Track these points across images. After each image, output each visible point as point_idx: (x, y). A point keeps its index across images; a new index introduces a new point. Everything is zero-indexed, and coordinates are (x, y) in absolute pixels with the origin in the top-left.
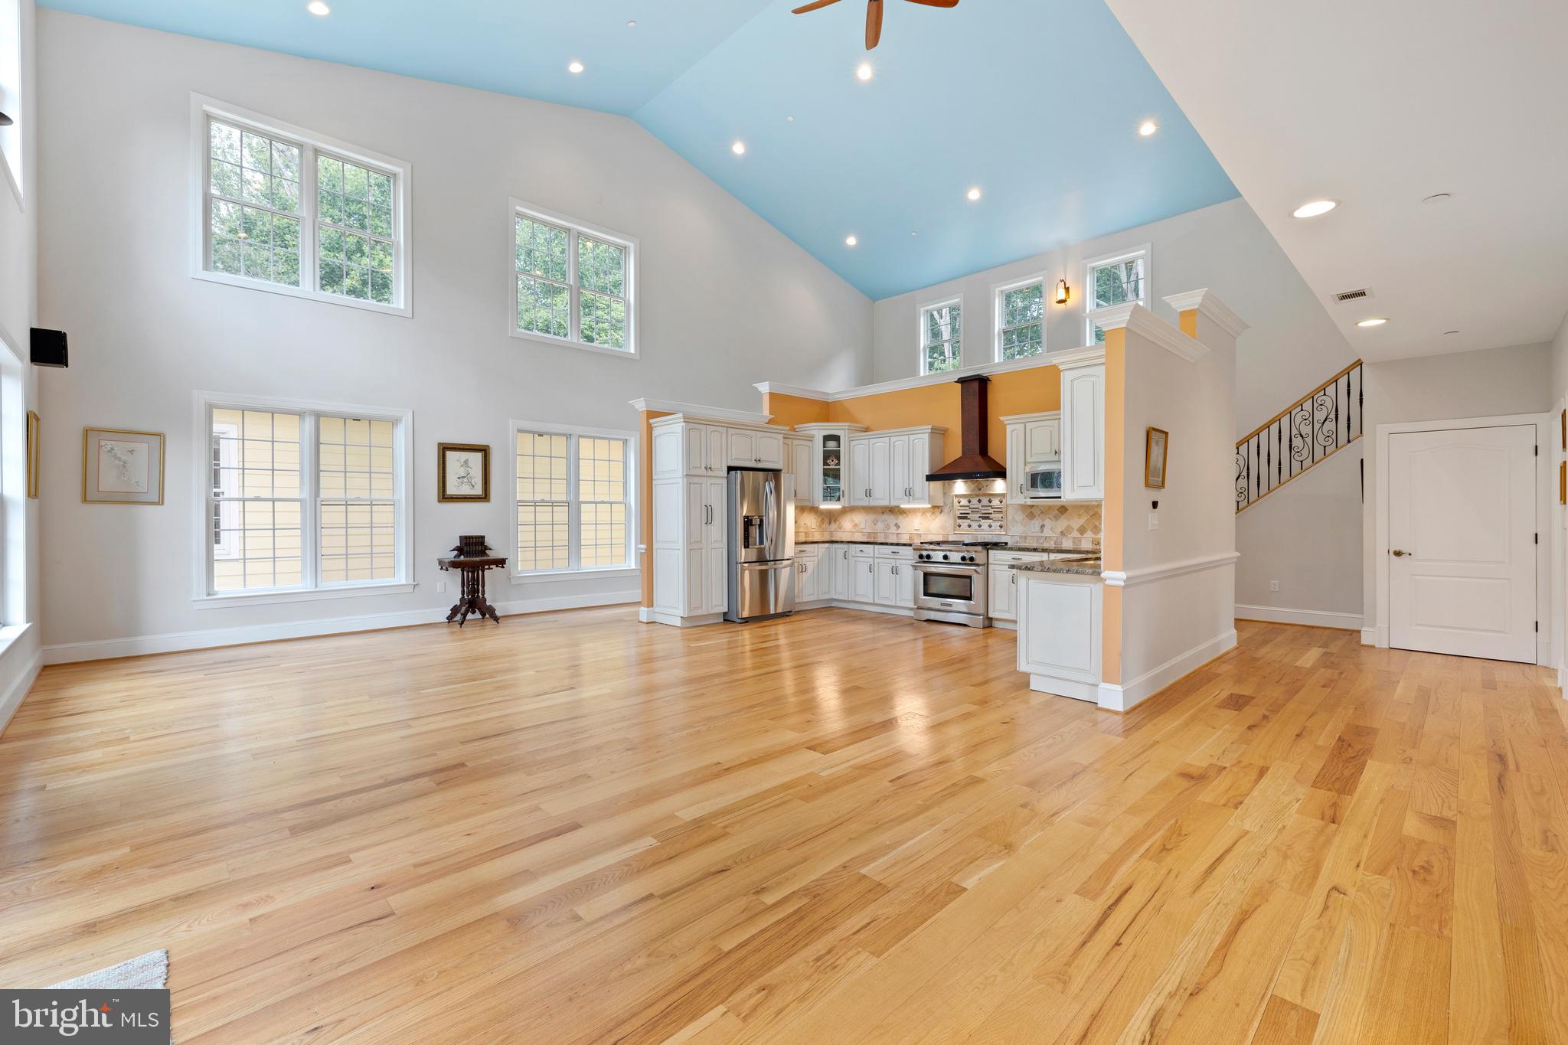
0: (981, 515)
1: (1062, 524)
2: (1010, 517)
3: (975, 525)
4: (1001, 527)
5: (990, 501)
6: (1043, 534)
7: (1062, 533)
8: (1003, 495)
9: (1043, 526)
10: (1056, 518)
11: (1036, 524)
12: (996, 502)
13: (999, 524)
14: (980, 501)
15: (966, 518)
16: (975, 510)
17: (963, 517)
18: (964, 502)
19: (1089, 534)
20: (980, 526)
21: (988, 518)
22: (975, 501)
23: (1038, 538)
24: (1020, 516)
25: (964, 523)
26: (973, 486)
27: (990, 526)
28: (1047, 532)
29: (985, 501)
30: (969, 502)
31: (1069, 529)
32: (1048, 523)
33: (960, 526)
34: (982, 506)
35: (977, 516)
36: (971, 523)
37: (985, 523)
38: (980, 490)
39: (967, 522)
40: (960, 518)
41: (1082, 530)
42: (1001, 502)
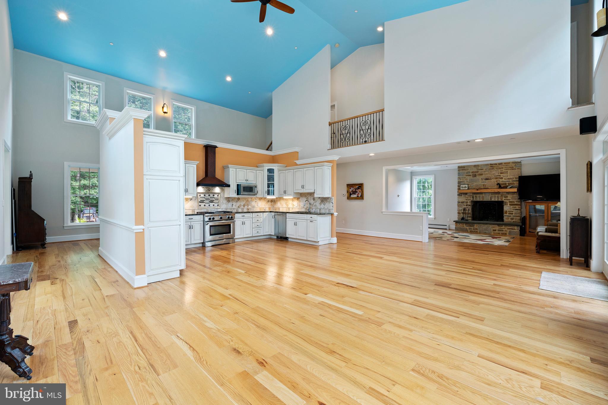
0: (210, 201)
1: (238, 204)
2: (221, 202)
3: (207, 205)
4: (218, 205)
5: (214, 196)
6: (233, 208)
7: (238, 207)
8: (219, 193)
9: (232, 205)
10: (237, 202)
11: (230, 204)
12: (216, 196)
13: (217, 204)
14: (209, 195)
15: (203, 202)
16: (207, 199)
17: (202, 202)
18: (202, 195)
19: (246, 207)
20: (209, 205)
21: (213, 202)
22: (207, 195)
23: (231, 209)
24: (225, 201)
25: (202, 204)
26: (206, 189)
27: (214, 205)
28: (234, 207)
29: (211, 195)
30: (205, 195)
31: (240, 205)
32: (234, 204)
33: (200, 206)
34: (210, 197)
35: (208, 201)
36: (206, 204)
37: (211, 204)
38: (209, 191)
39: (204, 204)
40: (200, 202)
41: (244, 206)
42: (218, 196)
